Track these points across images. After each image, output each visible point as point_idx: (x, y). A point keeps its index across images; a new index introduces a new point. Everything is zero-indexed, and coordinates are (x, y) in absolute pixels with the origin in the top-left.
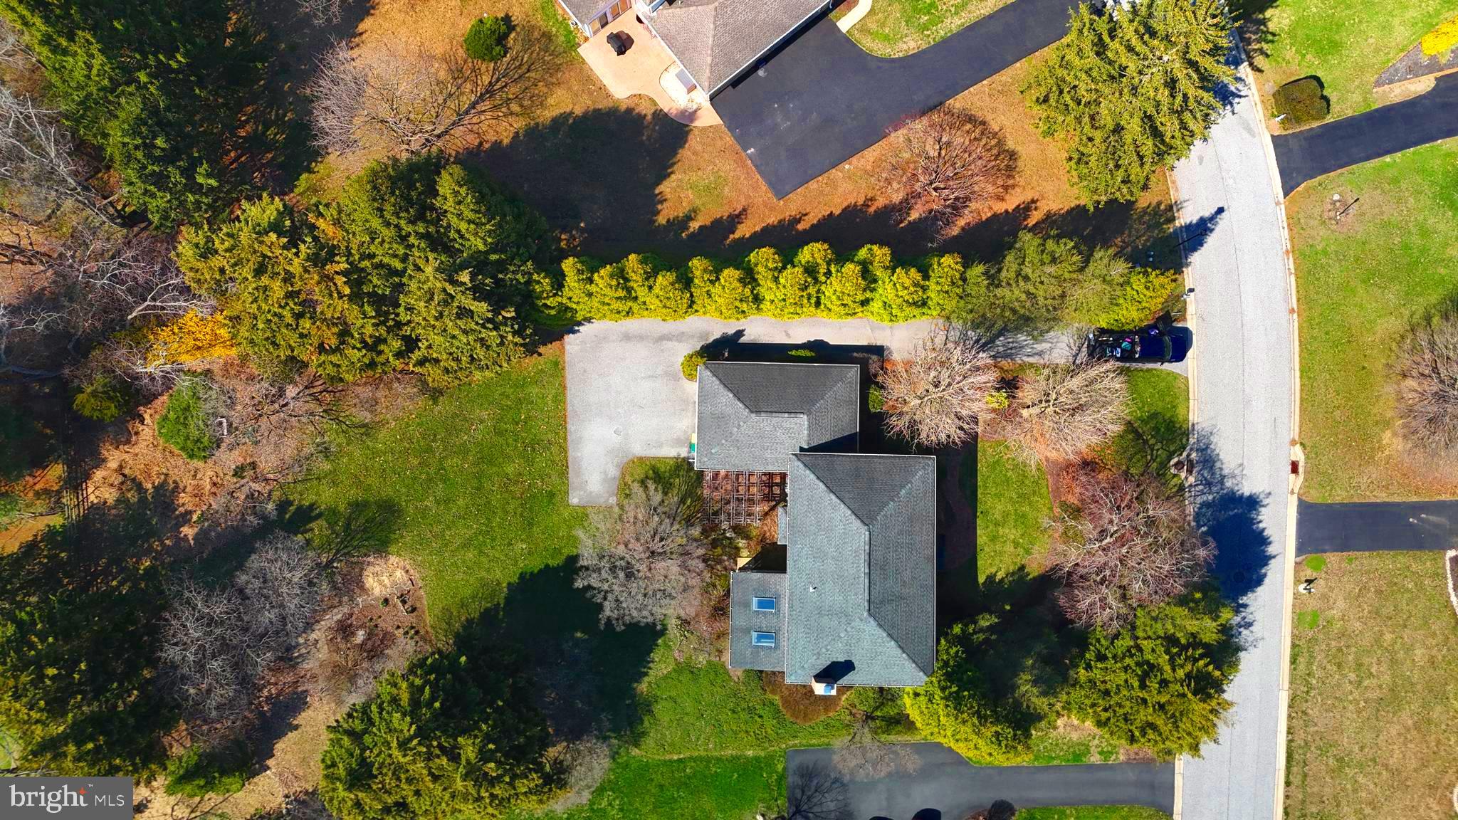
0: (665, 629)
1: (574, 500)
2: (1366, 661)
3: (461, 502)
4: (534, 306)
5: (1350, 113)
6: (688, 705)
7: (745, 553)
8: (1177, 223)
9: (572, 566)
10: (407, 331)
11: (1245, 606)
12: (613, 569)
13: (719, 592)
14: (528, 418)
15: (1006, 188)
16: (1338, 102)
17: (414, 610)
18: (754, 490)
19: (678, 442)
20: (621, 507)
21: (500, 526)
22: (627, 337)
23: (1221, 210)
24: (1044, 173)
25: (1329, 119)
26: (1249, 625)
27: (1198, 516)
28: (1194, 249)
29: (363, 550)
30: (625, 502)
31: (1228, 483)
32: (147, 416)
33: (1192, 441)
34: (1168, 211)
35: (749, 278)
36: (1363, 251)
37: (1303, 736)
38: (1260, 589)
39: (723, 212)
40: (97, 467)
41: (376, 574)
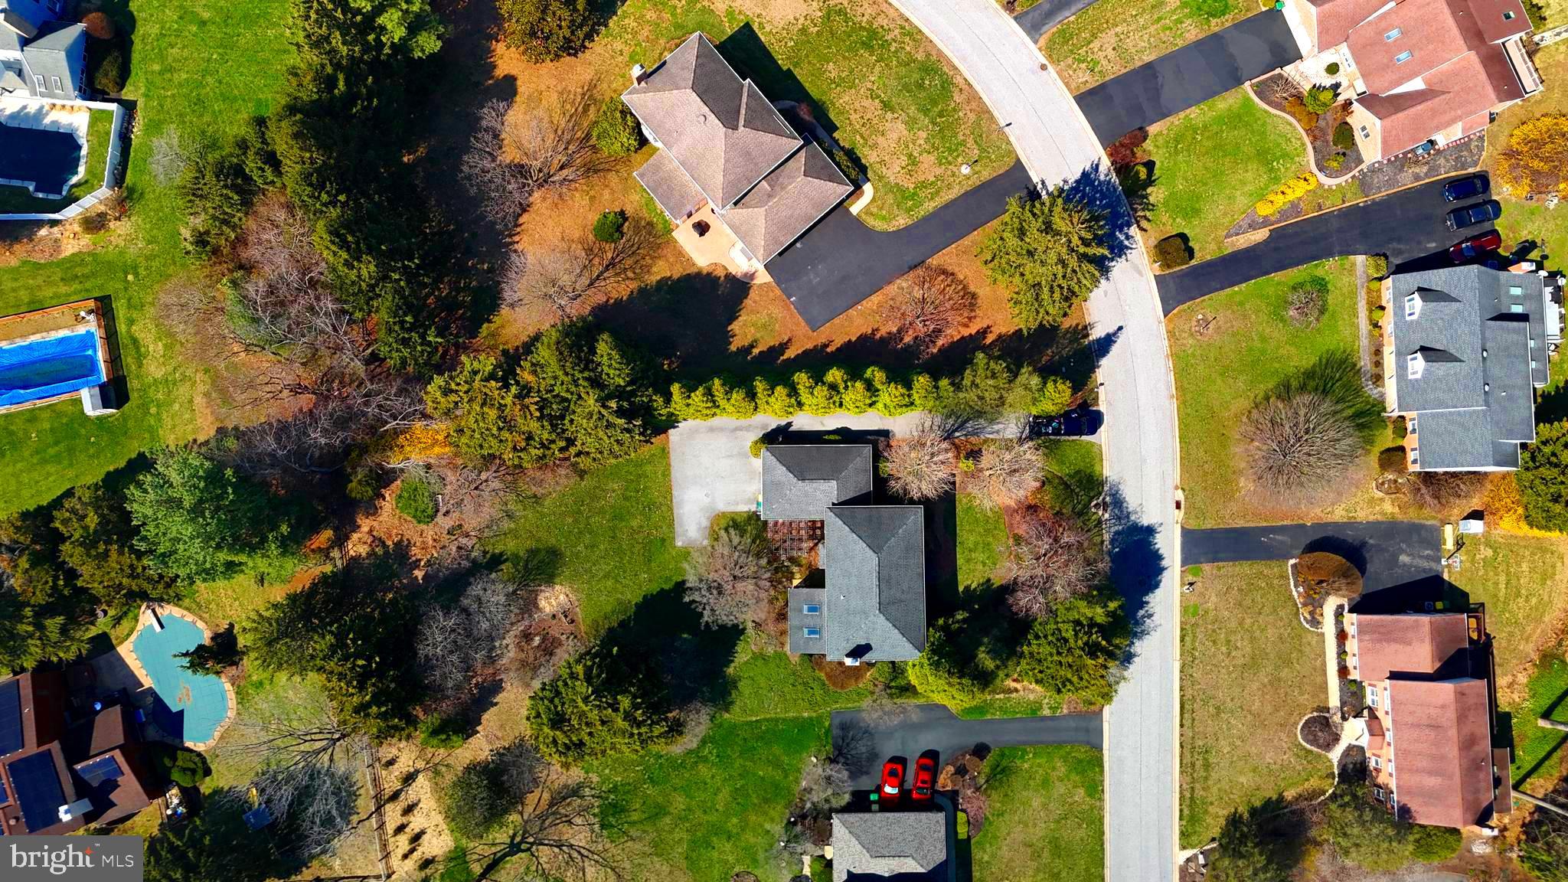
0: (744, 629)
1: (679, 544)
2: (1233, 638)
3: (602, 547)
4: (653, 416)
5: (1209, 258)
6: (762, 682)
7: (798, 576)
8: (1091, 338)
9: (681, 587)
10: (568, 434)
11: (1147, 603)
12: (709, 589)
13: (781, 603)
14: (645, 487)
15: (970, 319)
16: (1200, 251)
17: (573, 621)
18: (803, 532)
19: (749, 501)
20: (713, 547)
21: (629, 562)
22: (712, 430)
23: (1120, 328)
24: (996, 307)
25: (1193, 262)
26: (1150, 616)
27: (1112, 541)
28: (1104, 355)
29: (537, 582)
30: (715, 543)
31: (1133, 518)
32: (387, 495)
33: (1106, 489)
34: (1084, 330)
35: (793, 392)
36: (1220, 353)
37: (1191, 692)
38: (1157, 591)
39: (773, 342)
40: (354, 531)
41: (547, 598)
